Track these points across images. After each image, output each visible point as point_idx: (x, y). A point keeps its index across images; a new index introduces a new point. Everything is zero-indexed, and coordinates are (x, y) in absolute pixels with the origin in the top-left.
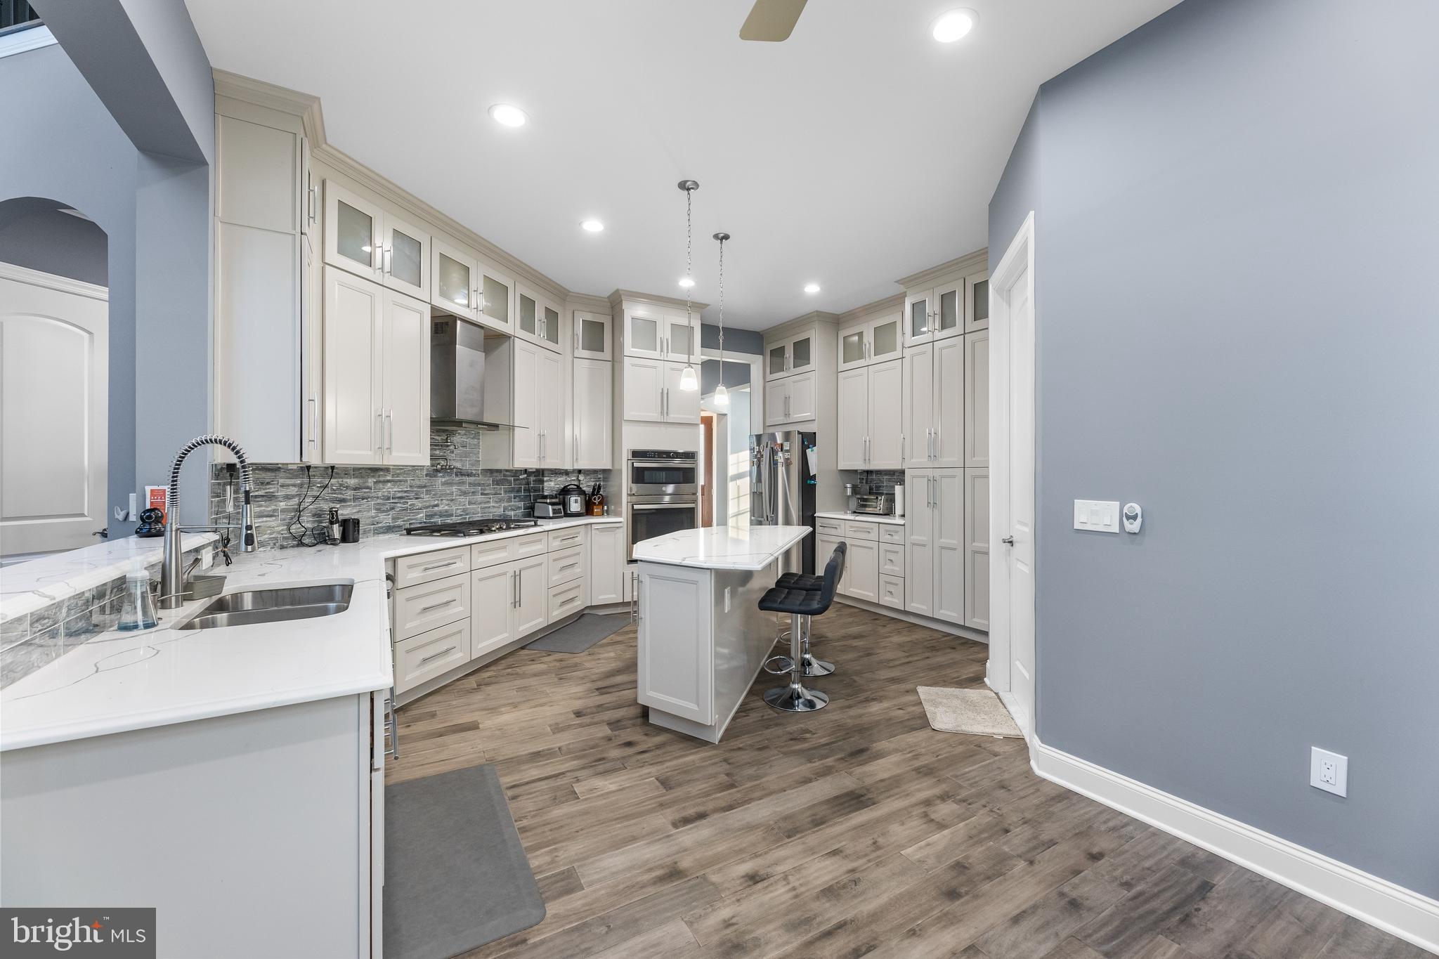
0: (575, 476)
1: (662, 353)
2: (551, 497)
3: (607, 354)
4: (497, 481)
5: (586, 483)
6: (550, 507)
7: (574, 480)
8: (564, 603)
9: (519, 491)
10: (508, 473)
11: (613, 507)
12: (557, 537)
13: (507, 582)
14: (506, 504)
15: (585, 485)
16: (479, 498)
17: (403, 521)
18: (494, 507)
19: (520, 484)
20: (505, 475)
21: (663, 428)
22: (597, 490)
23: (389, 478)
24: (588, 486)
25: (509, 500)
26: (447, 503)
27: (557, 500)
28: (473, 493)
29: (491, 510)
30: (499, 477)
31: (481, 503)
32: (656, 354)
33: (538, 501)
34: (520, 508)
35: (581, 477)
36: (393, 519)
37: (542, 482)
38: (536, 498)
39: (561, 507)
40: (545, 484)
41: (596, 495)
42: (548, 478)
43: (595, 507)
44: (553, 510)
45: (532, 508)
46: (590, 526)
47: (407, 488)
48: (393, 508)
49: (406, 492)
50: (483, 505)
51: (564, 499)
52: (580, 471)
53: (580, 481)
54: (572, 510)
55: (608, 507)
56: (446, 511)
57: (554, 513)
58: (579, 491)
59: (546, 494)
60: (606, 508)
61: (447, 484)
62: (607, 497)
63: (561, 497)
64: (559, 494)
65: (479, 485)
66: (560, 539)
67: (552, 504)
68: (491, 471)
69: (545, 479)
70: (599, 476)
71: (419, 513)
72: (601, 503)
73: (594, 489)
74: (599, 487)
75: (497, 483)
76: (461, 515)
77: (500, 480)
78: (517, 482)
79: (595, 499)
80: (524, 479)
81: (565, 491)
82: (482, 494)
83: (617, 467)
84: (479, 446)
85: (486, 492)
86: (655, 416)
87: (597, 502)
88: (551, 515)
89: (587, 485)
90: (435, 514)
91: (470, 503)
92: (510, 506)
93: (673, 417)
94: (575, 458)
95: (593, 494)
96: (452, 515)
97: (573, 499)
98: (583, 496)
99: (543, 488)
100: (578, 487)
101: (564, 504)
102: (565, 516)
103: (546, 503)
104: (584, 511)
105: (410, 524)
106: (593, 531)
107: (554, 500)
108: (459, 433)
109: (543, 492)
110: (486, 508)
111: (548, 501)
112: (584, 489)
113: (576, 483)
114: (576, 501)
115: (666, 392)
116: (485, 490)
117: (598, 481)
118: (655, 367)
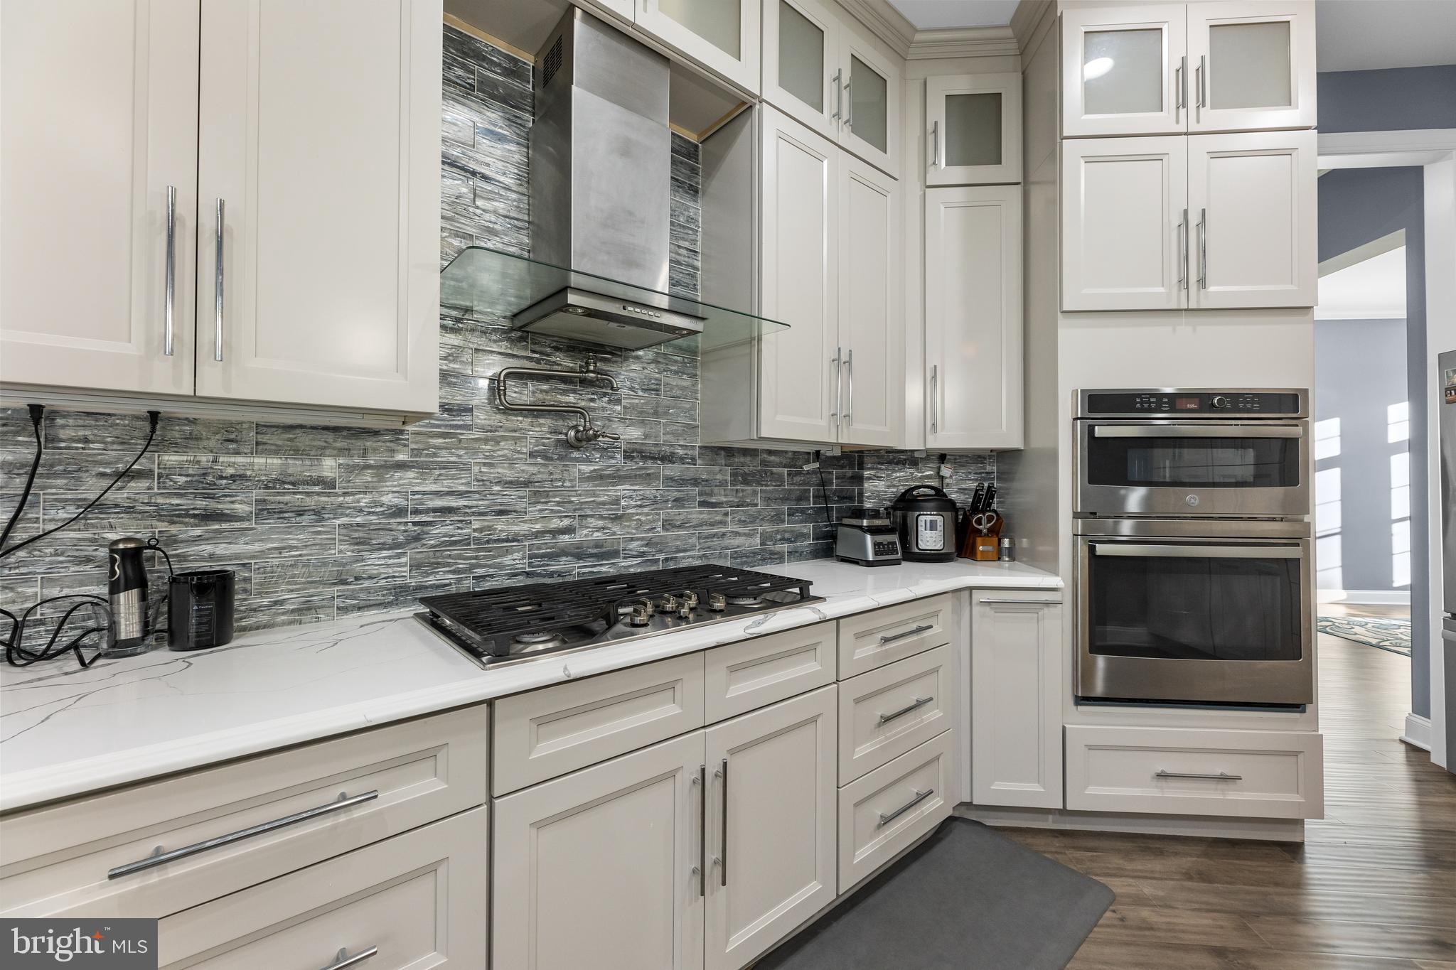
0: (931, 469)
1: (1182, 111)
2: (875, 514)
3: (1010, 167)
4: (745, 475)
5: (956, 484)
6: (869, 538)
7: (928, 477)
8: (887, 821)
9: (802, 498)
10: (772, 458)
11: (1025, 542)
12: (869, 633)
13: (683, 794)
14: (768, 528)
15: (955, 488)
16: (695, 513)
17: (454, 572)
18: (736, 534)
19: (804, 484)
20: (764, 463)
21: (1184, 329)
22: (983, 500)
23: (401, 457)
24: (962, 491)
25: (778, 518)
26: (601, 523)
27: (886, 522)
28: (676, 500)
29: (727, 542)
30: (751, 465)
31: (700, 525)
32: (1163, 120)
33: (846, 521)
34: (804, 536)
35: (946, 471)
36: (415, 566)
37: (859, 480)
38: (842, 514)
39: (895, 538)
40: (866, 485)
41: (983, 512)
42: (872, 472)
43: (979, 540)
44: (876, 545)
45: (832, 537)
46: (966, 594)
47: (468, 484)
48: (417, 538)
49: (461, 494)
50: (706, 530)
51: (905, 518)
52: (942, 457)
53: (942, 478)
54: (922, 545)
55: (1012, 542)
56: (598, 544)
57: (876, 553)
58: (941, 501)
59: (868, 505)
60: (1006, 543)
61: (601, 477)
62: (1008, 516)
63: (899, 513)
64: (894, 508)
65: (695, 482)
66: (879, 636)
67: (873, 531)
68: (729, 452)
69: (867, 473)
70: (988, 468)
71: (508, 552)
72: (996, 532)
73: (977, 497)
74: (991, 493)
75: (745, 479)
76: (642, 554)
77: (753, 474)
78: (797, 479)
79: (979, 522)
80: (814, 472)
81: (907, 502)
82: (702, 504)
83: (1037, 442)
84: (696, 392)
85: (713, 500)
86: (1159, 293)
87: (984, 527)
88: (871, 557)
89: (960, 487)
90: (563, 553)
91: (668, 525)
92: (778, 532)
93: (1219, 292)
94: (930, 424)
95: (975, 508)
96: (615, 554)
97: (925, 519)
98: (949, 514)
99: (861, 494)
100: (939, 492)
101: (905, 533)
102: (905, 559)
103: (861, 528)
104: (951, 549)
105: (479, 578)
106: (976, 609)
107: (878, 522)
108: (637, 358)
109: (861, 501)
110: (714, 536)
111: (865, 523)
112: (953, 497)
113: (935, 483)
114: (933, 526)
115: (1194, 219)
116: (711, 494)
117: (985, 479)
118: (1158, 158)
